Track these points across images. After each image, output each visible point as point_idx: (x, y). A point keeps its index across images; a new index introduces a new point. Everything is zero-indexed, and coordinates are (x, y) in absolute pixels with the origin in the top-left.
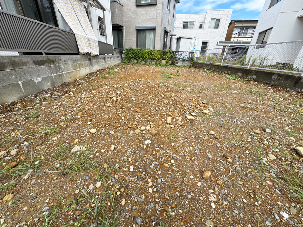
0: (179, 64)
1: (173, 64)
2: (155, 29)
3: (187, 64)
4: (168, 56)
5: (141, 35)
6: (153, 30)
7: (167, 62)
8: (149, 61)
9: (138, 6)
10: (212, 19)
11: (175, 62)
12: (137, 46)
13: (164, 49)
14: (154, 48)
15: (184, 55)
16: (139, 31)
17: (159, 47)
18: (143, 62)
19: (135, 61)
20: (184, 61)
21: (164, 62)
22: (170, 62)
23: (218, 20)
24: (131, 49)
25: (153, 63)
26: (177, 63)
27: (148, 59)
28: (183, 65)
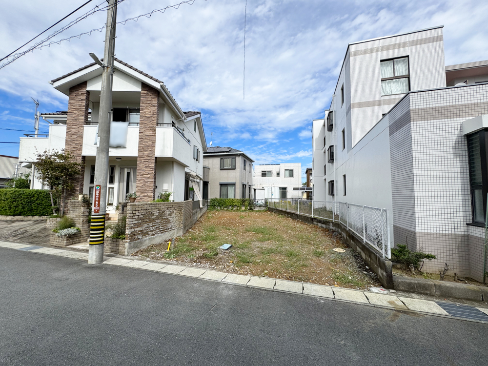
0: (256, 209)
1: (251, 209)
2: (235, 184)
3: (263, 209)
4: (246, 203)
5: (224, 188)
6: (234, 184)
7: (246, 208)
8: (230, 207)
9: (221, 169)
10: (286, 170)
11: (253, 207)
12: (220, 197)
13: (243, 197)
14: (235, 198)
15: (259, 202)
16: (221, 185)
17: (239, 196)
18: (225, 209)
19: (219, 208)
20: (260, 206)
21: (243, 208)
22: (249, 207)
23: (291, 171)
24: (216, 199)
25: (235, 209)
26: (255, 208)
27: (230, 206)
28: (259, 210)
